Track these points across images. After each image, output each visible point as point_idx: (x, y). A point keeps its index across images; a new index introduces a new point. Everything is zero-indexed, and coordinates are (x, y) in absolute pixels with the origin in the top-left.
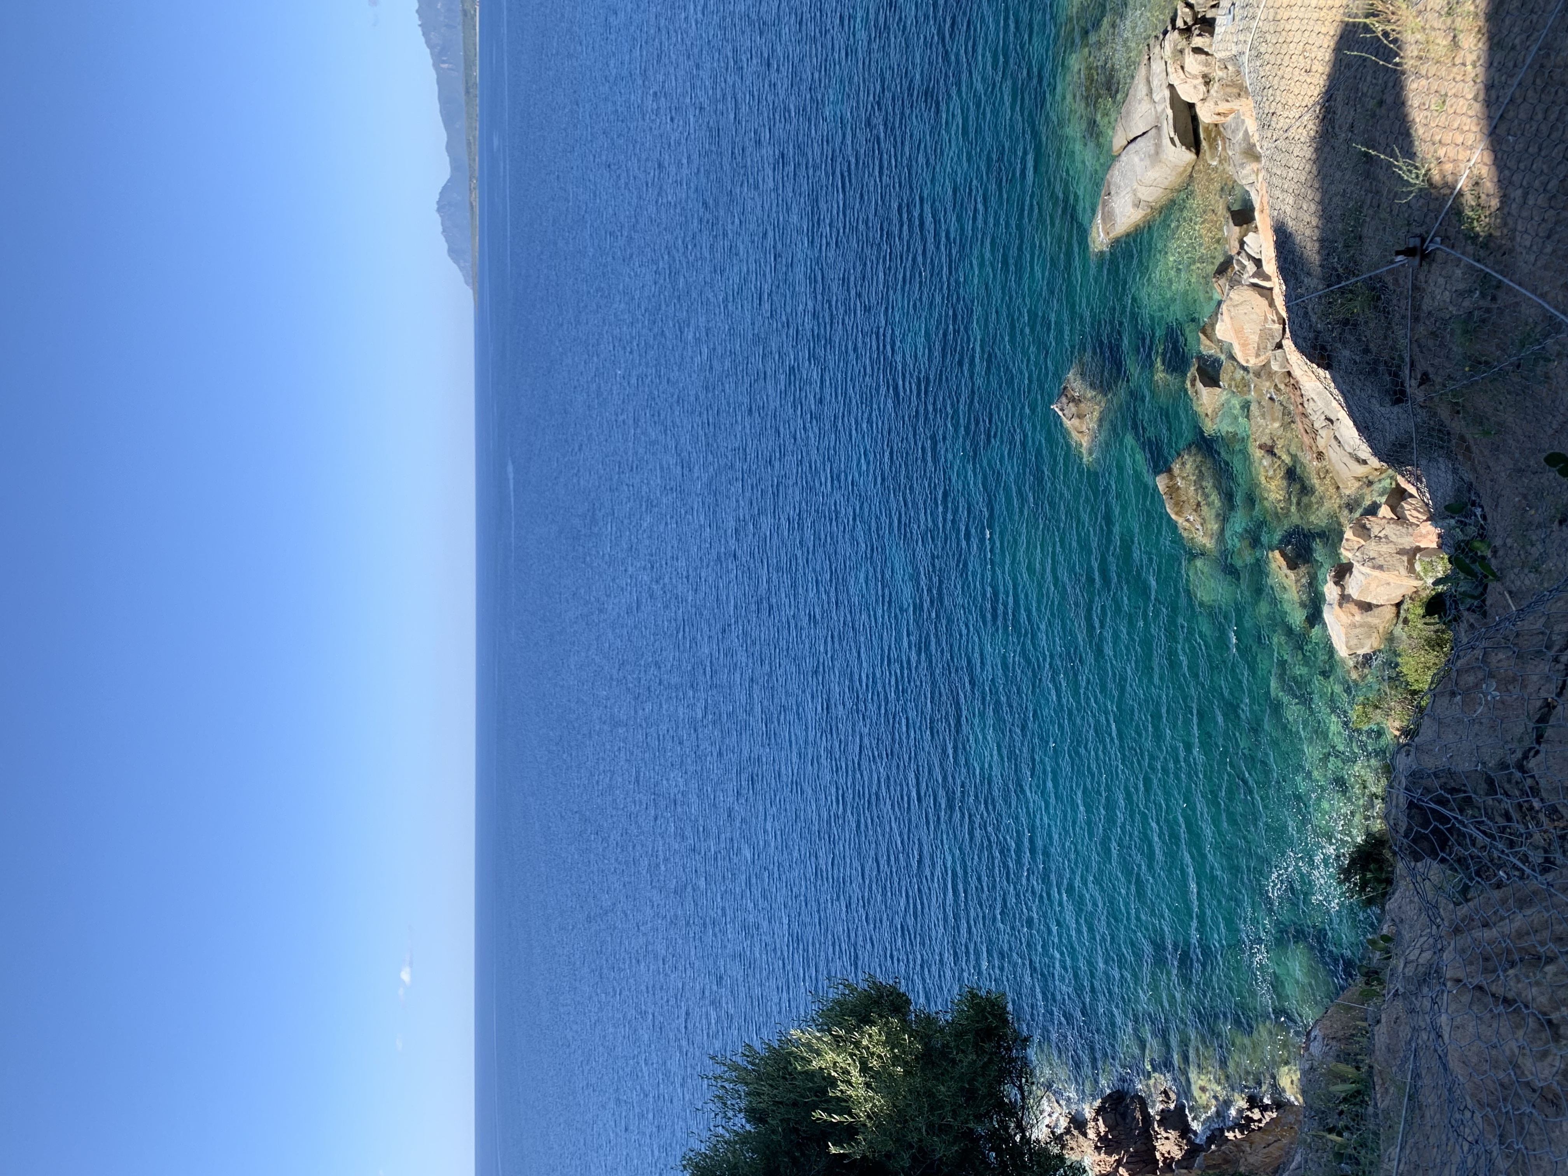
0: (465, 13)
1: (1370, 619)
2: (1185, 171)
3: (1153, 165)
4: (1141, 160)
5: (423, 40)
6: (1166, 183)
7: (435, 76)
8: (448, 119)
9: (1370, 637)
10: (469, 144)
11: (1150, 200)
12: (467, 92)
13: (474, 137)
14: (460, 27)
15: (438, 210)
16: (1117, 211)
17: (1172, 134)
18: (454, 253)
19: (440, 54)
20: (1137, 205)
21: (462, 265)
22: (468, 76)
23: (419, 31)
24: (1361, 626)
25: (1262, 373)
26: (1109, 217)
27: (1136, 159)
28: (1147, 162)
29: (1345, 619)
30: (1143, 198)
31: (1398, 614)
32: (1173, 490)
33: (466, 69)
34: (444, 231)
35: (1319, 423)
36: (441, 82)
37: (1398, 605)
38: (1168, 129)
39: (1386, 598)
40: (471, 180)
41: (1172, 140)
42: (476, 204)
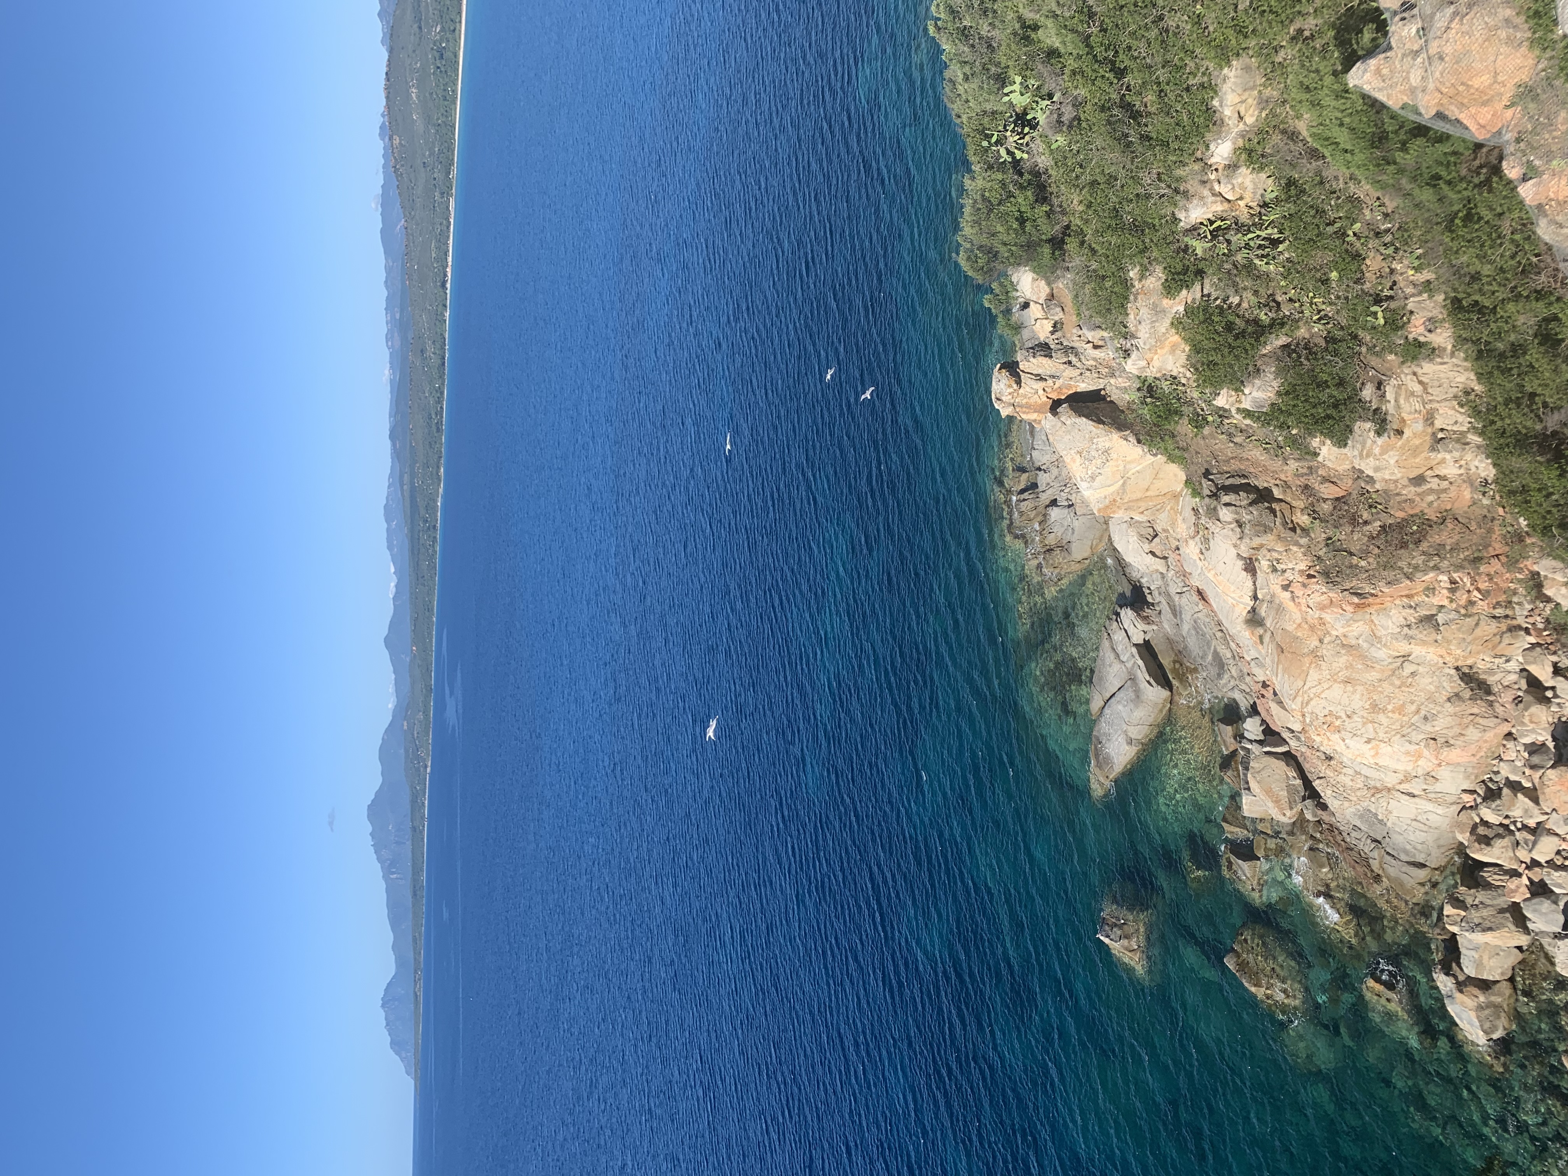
0: (414, 829)
1: (1493, 998)
2: (1164, 706)
3: (1137, 707)
4: (1125, 706)
5: (375, 857)
6: (1151, 720)
7: (385, 886)
8: (395, 921)
9: (1499, 1017)
10: (415, 940)
11: (1140, 737)
12: (415, 894)
13: (420, 934)
14: (409, 843)
15: (383, 1006)
16: (1113, 754)
17: (1148, 678)
18: (396, 1045)
19: (389, 867)
20: (1130, 742)
21: (404, 1055)
22: (415, 880)
23: (372, 850)
24: (1487, 1007)
25: (1295, 830)
26: (1104, 762)
27: (1120, 707)
28: (1132, 706)
29: (1470, 1002)
30: (1133, 737)
31: (1515, 989)
32: (1243, 966)
33: (414, 874)
34: (387, 1025)
35: (1366, 847)
36: (390, 891)
37: (1512, 980)
38: (1143, 675)
39: (1500, 971)
40: (416, 972)
41: (1148, 682)
42: (421, 994)
